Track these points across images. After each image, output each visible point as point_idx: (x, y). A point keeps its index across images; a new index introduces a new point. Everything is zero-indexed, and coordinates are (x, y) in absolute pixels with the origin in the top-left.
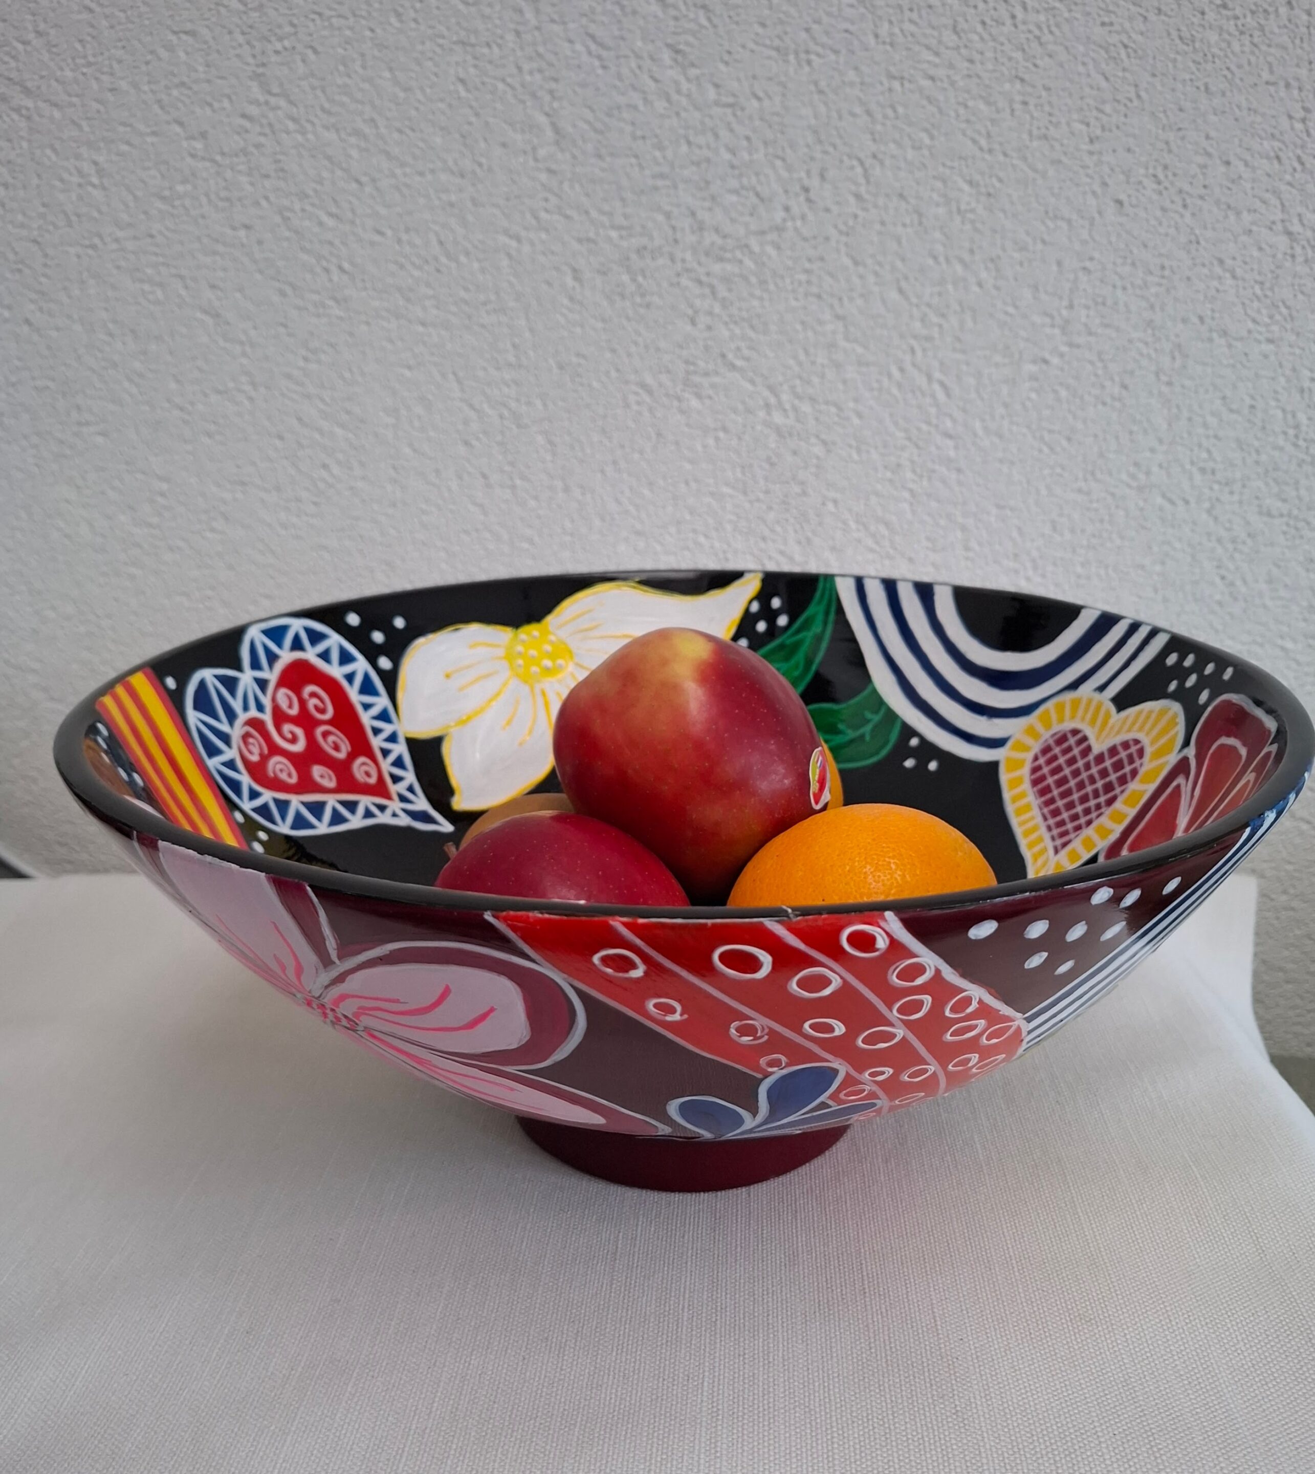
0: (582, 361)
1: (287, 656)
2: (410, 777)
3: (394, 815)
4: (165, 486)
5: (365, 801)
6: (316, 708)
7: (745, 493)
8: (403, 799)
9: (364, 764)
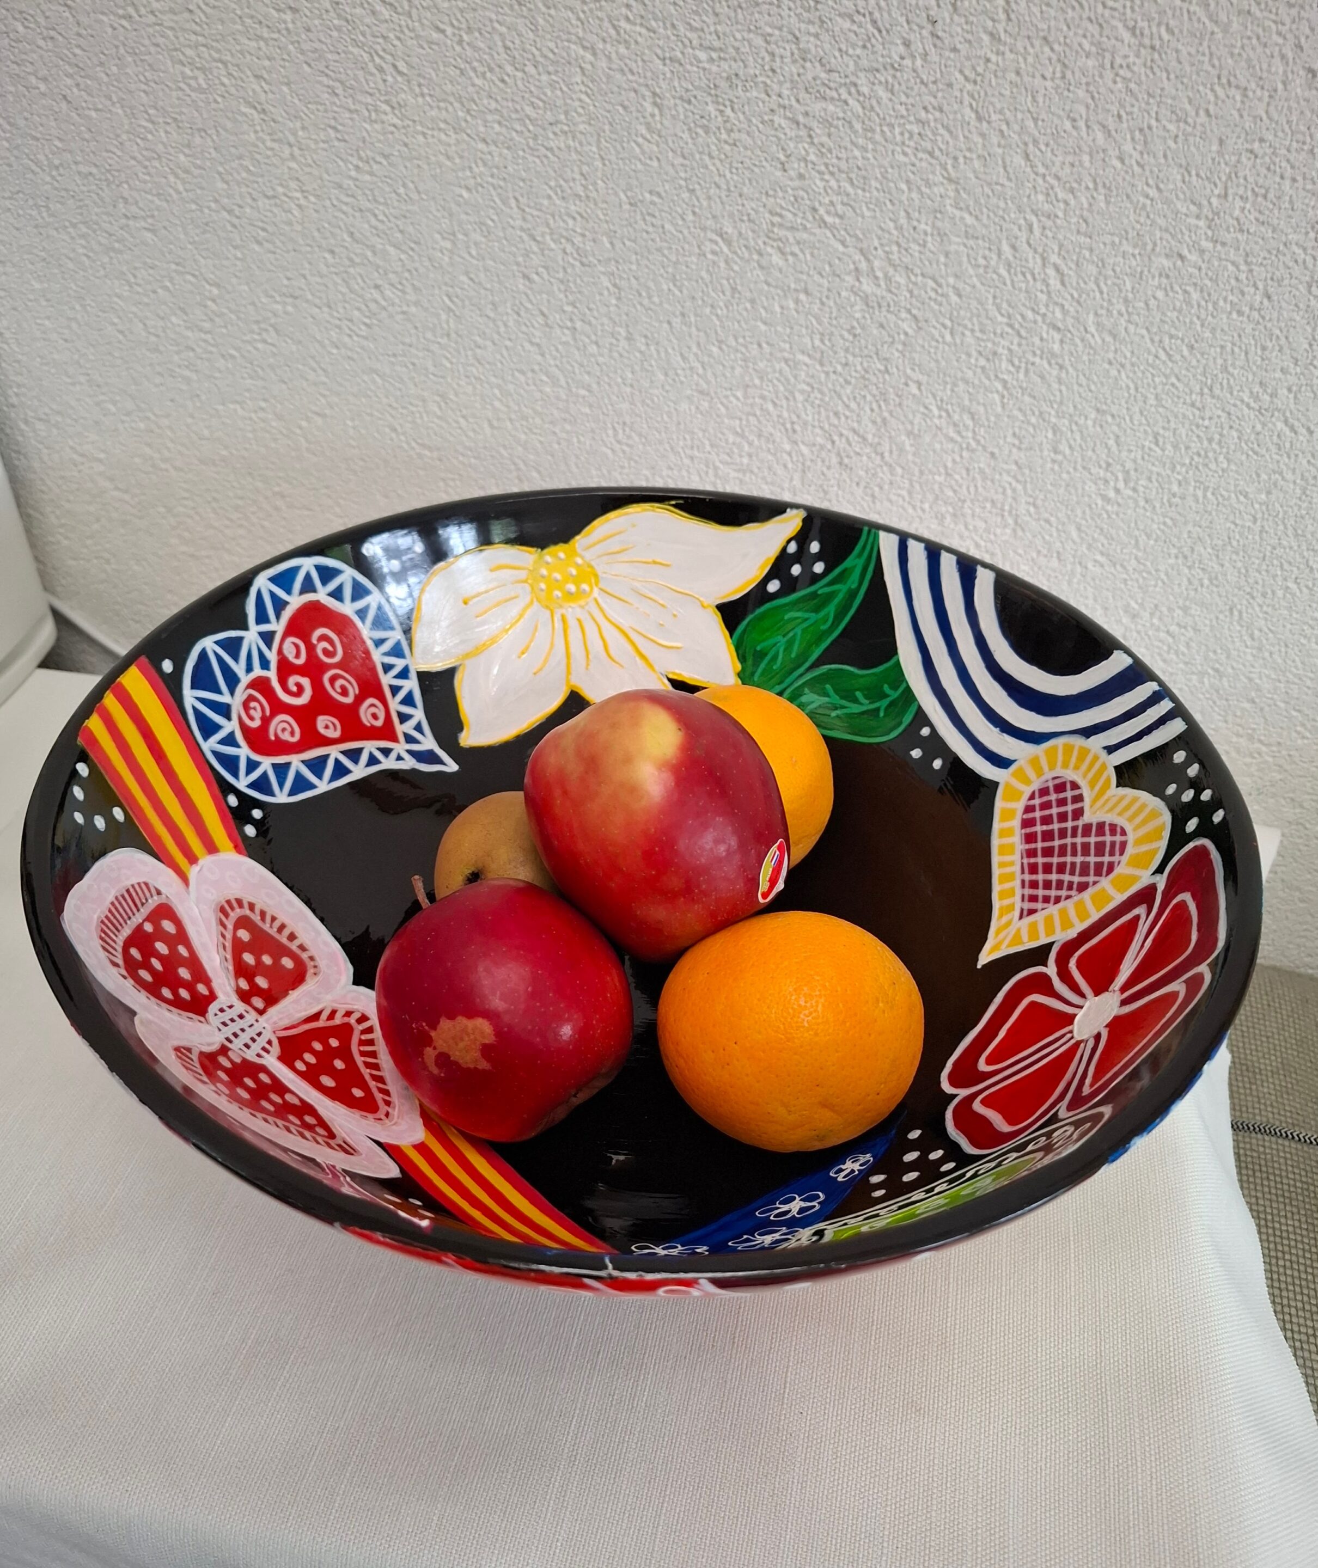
0: (656, 199)
1: (295, 601)
2: (419, 714)
3: (399, 758)
4: (215, 291)
5: (370, 747)
6: (325, 652)
7: (822, 364)
8: (409, 739)
9: (373, 705)
